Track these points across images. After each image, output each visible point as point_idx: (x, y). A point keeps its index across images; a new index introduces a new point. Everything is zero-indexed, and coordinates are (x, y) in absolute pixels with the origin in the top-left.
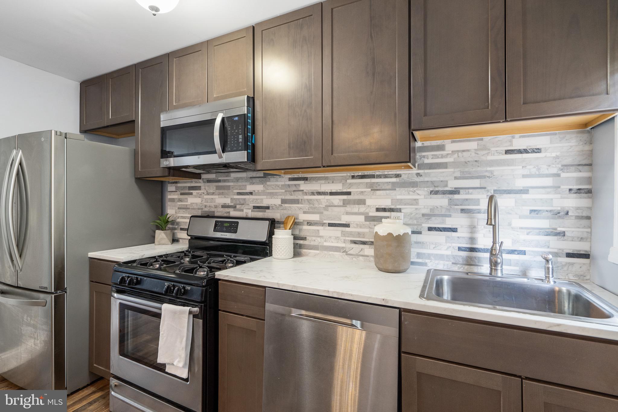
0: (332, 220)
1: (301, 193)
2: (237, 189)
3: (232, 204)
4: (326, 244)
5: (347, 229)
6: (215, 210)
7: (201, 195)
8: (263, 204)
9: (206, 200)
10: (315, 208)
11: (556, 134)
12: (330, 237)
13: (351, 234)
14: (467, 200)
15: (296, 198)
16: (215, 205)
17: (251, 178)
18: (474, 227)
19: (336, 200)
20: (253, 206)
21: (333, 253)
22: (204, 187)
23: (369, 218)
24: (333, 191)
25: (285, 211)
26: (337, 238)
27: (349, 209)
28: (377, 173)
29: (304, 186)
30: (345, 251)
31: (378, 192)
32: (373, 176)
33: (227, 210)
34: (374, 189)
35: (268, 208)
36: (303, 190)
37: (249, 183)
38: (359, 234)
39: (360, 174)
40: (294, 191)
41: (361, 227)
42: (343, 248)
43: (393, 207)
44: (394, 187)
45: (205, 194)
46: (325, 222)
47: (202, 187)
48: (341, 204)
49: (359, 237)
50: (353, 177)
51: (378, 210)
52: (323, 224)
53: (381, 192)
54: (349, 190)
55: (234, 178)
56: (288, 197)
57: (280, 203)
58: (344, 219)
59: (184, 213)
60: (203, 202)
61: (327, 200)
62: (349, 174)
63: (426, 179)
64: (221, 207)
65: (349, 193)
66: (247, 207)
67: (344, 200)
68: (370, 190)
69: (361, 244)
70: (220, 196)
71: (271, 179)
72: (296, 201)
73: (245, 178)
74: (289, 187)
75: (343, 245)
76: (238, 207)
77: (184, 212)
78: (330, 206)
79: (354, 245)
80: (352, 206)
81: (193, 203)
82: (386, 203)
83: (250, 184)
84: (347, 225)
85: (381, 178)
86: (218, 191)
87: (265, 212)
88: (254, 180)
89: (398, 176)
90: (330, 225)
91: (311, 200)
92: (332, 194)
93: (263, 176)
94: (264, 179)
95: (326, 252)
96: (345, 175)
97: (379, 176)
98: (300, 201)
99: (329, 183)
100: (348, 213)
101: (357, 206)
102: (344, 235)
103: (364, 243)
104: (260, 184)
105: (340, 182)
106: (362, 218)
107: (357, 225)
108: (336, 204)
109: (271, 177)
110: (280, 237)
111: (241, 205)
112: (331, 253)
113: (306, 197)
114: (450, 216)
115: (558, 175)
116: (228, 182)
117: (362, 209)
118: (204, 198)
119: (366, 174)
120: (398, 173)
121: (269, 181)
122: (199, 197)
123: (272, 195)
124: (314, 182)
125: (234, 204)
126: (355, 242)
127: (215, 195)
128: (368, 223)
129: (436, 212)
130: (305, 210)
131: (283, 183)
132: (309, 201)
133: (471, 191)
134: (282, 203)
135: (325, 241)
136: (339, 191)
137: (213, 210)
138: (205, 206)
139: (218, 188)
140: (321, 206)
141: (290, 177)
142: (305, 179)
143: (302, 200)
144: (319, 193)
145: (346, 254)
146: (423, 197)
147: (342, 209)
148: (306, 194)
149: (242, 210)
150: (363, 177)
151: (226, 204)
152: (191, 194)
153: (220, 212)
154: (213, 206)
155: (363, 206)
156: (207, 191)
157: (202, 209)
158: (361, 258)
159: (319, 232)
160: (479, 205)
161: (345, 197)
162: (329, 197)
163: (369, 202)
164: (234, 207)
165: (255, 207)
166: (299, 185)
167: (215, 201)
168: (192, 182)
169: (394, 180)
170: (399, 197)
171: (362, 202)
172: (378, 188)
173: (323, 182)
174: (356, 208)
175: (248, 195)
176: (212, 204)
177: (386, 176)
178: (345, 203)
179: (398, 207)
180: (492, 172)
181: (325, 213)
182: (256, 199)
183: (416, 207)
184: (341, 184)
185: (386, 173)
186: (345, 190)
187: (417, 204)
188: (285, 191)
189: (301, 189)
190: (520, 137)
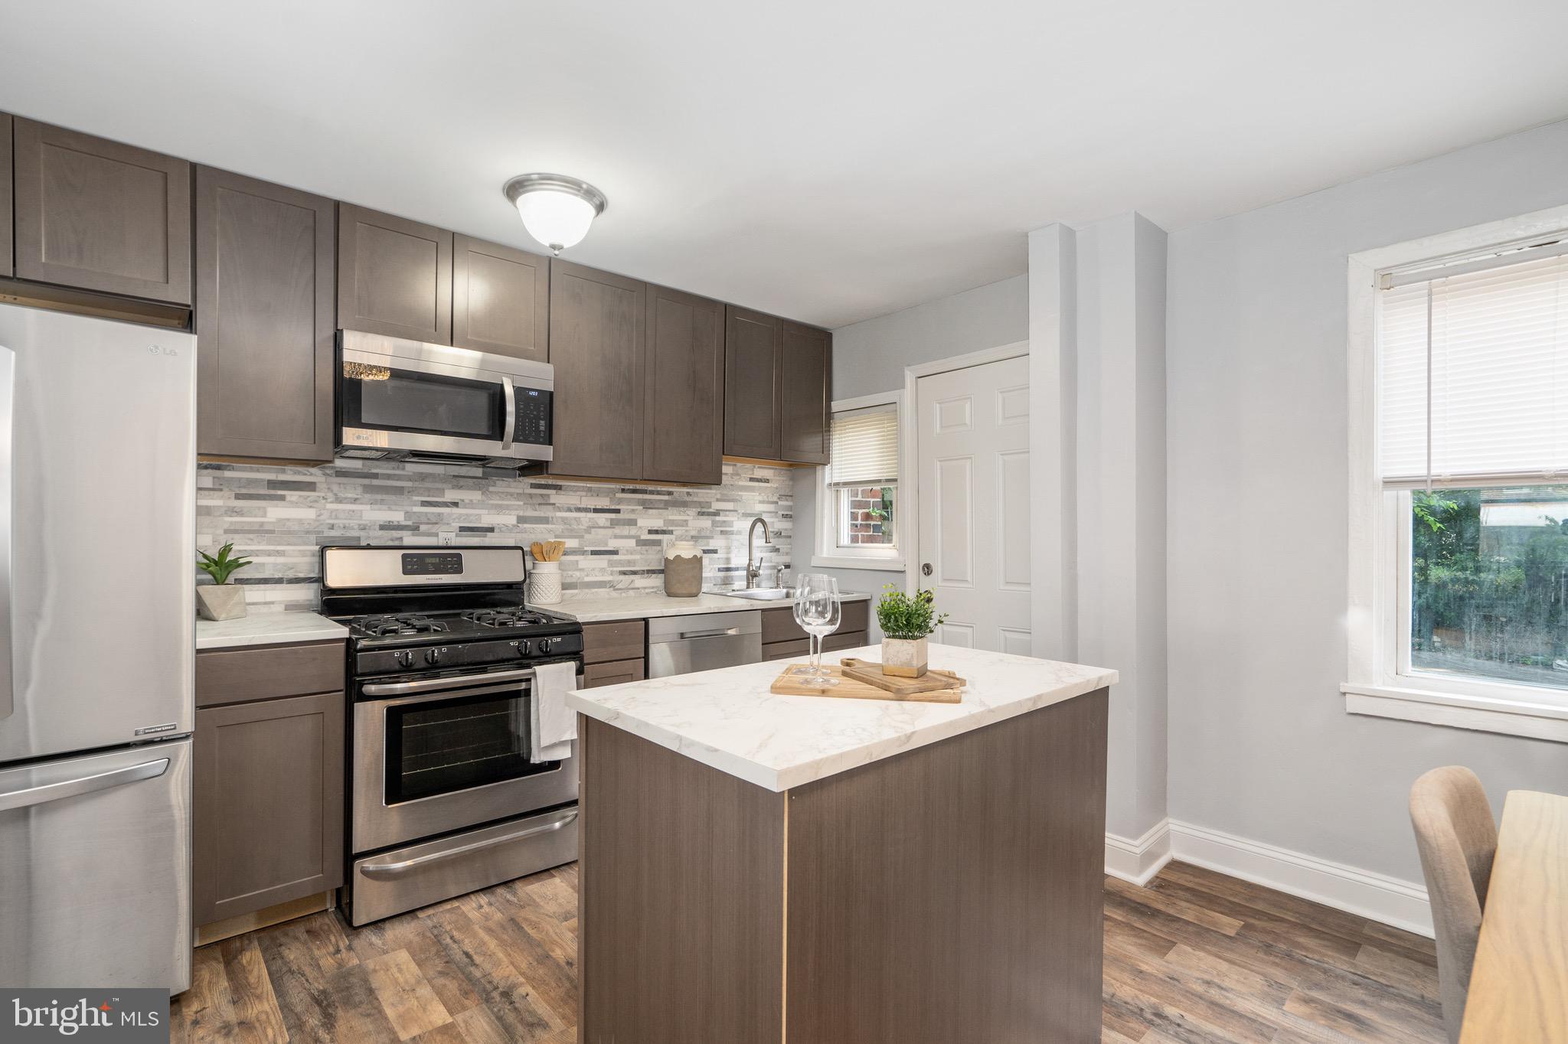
0: (596, 546)
1: (551, 507)
2: (421, 495)
3: (409, 523)
4: (587, 579)
5: (615, 557)
6: (362, 534)
7: (316, 501)
8: (480, 523)
9: (334, 514)
10: (572, 530)
11: (776, 469)
12: (593, 569)
13: (620, 563)
14: (724, 521)
15: (542, 515)
16: (360, 525)
17: (454, 476)
18: (730, 548)
19: (602, 519)
20: (460, 527)
21: (596, 590)
22: (325, 485)
23: (641, 543)
24: (598, 507)
25: (524, 535)
26: (602, 570)
27: (618, 530)
28: (650, 489)
29: (555, 497)
30: (611, 585)
31: (650, 511)
32: (644, 492)
33: (396, 534)
34: (647, 506)
35: (491, 530)
36: (554, 504)
37: (450, 486)
38: (629, 563)
39: (631, 487)
40: (540, 504)
41: (631, 554)
42: (610, 582)
43: (665, 528)
44: (667, 505)
45: (329, 500)
46: (586, 549)
47: (318, 485)
48: (608, 524)
49: (629, 566)
50: (623, 491)
51: (650, 532)
52: (584, 553)
53: (654, 511)
54: (618, 507)
55: (414, 473)
56: (530, 513)
57: (515, 522)
58: (612, 545)
59: (249, 542)
60: (322, 517)
61: (590, 518)
62: (618, 487)
63: (695, 499)
64: (377, 527)
65: (618, 511)
66: (445, 528)
67: (612, 520)
68: (642, 507)
69: (632, 574)
70: (374, 506)
71: (497, 482)
72: (545, 520)
73: (441, 476)
74: (531, 498)
75: (610, 578)
76: (423, 528)
77: (252, 540)
78: (594, 527)
79: (622, 577)
80: (621, 527)
81: (288, 520)
82: (658, 524)
83: (453, 488)
84: (615, 552)
85: (653, 494)
86: (368, 496)
87: (485, 536)
88: (462, 482)
89: (670, 493)
90: (594, 553)
91: (567, 518)
92: (596, 511)
93: (481, 475)
94: (483, 482)
95: (587, 590)
96: (613, 486)
97: (652, 492)
98: (550, 519)
99: (592, 496)
100: (616, 537)
101: (627, 527)
102: (611, 565)
103: (634, 573)
104: (475, 489)
105: (607, 496)
106: (633, 542)
107: (627, 551)
108: (602, 525)
109: (498, 480)
110: (546, 571)
111: (430, 526)
112: (594, 590)
113: (559, 514)
114: (712, 538)
115: (777, 503)
116: (397, 480)
117: (633, 531)
118: (328, 509)
119: (638, 488)
120: (670, 490)
121: (493, 486)
122: (311, 507)
123: (499, 509)
124: (571, 493)
125: (413, 523)
126: (624, 573)
127: (361, 504)
128: (639, 548)
129: (703, 534)
130: (557, 533)
131: (521, 491)
132: (563, 519)
133: (727, 513)
134: (518, 523)
135: (587, 576)
136: (605, 507)
137: (355, 533)
138: (330, 526)
139: (368, 489)
140: (581, 527)
141: (534, 481)
142: (558, 488)
143: (552, 518)
144: (579, 510)
145: (615, 590)
146: (692, 518)
147: (609, 532)
148: (560, 509)
149: (437, 535)
150: (634, 491)
151: (393, 522)
152: (282, 498)
153: (376, 538)
154: (356, 527)
155: (634, 527)
156: (336, 495)
157: (319, 532)
158: (631, 592)
159: (577, 564)
160: (732, 527)
161: (613, 516)
162: (591, 515)
163: (640, 523)
164: (415, 529)
165: (462, 529)
166: (548, 496)
167: (361, 516)
168: (283, 472)
169: (666, 498)
170: (670, 518)
171: (633, 523)
172: (651, 506)
173: (584, 493)
174: (626, 530)
175: (448, 506)
176: (354, 523)
177: (659, 493)
178: (614, 523)
179: (670, 528)
180: (741, 496)
181: (587, 536)
182: (467, 515)
183: (687, 528)
184: (609, 499)
185: (659, 489)
186: (613, 507)
187: (687, 525)
188: (524, 504)
189: (552, 501)
190: (759, 467)
